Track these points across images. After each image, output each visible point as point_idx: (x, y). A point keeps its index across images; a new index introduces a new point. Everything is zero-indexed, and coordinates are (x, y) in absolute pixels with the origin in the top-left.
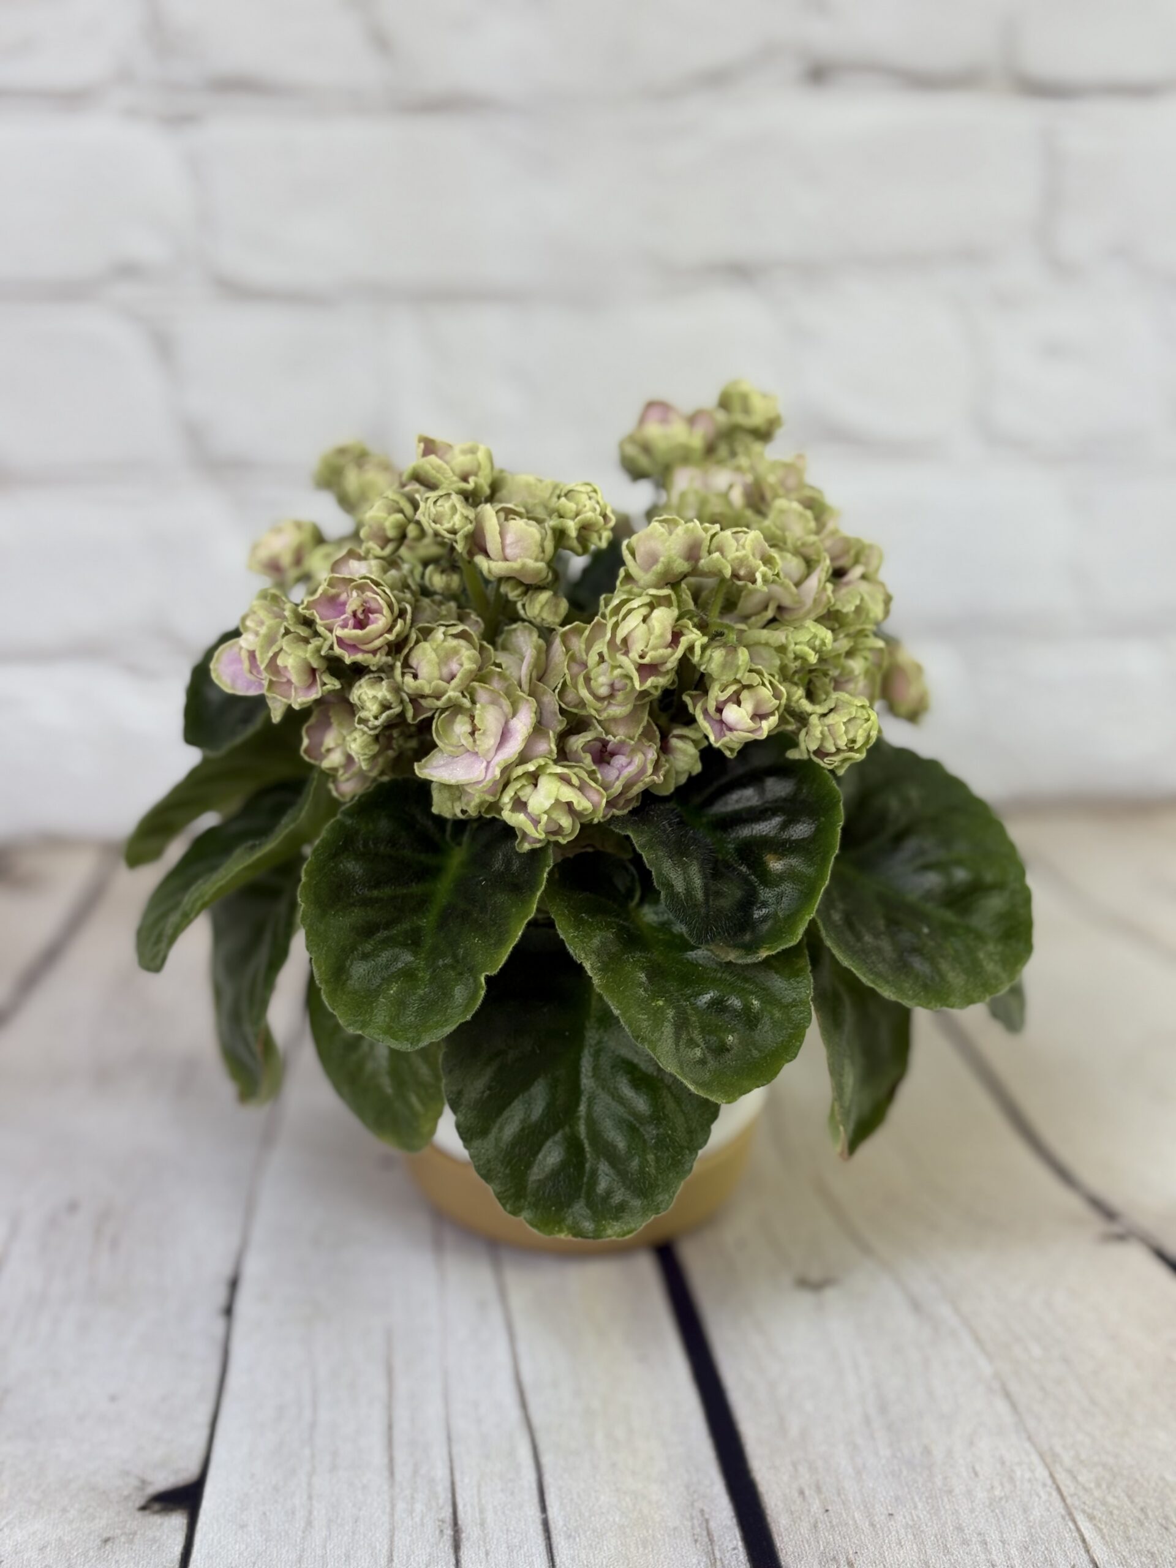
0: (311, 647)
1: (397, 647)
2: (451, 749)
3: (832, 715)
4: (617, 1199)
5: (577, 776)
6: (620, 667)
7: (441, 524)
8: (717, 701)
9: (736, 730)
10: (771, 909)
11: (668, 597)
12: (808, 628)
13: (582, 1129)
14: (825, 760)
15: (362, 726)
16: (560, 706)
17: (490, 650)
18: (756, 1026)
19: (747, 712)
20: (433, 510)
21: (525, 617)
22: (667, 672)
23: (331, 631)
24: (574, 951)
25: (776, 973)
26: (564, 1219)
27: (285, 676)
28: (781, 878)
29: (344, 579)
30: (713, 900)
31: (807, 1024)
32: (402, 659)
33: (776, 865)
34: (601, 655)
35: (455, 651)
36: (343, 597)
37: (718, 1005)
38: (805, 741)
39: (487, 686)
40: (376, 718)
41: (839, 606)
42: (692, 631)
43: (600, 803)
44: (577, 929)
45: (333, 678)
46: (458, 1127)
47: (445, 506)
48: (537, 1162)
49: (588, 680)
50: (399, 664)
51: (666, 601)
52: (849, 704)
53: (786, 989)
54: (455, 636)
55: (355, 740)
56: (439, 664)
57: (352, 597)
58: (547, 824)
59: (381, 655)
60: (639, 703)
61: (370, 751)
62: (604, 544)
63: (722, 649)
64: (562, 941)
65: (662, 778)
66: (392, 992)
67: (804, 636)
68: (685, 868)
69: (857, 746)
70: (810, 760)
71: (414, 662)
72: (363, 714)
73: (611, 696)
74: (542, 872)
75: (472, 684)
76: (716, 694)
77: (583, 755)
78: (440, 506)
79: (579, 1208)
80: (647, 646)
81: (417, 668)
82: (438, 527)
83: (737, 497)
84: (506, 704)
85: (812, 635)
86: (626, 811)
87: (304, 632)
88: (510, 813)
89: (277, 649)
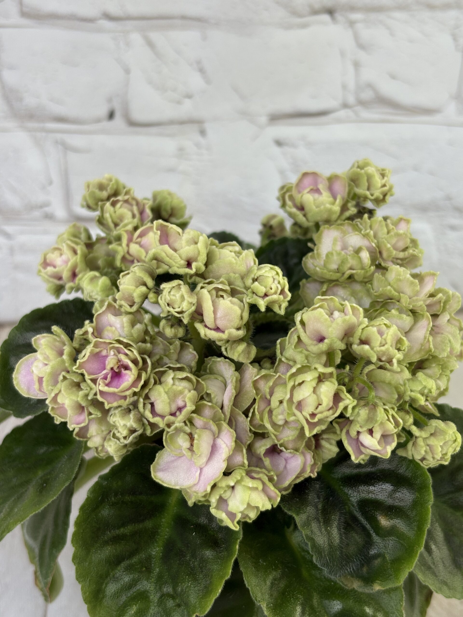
0: (81, 393)
2: (176, 453)
3: (432, 439)
7: (173, 308)
8: (356, 431)
9: (368, 449)
10: (381, 551)
11: (331, 374)
14: (424, 462)
15: (115, 440)
16: (250, 429)
19: (377, 439)
21: (226, 356)
23: (94, 381)
28: (388, 532)
29: (105, 342)
32: (144, 395)
33: (386, 523)
34: (281, 402)
35: (181, 391)
36: (104, 353)
38: (411, 450)
39: (202, 416)
40: (125, 437)
41: (437, 354)
42: (346, 395)
43: (276, 499)
45: (96, 411)
49: (270, 412)
50: (141, 400)
51: (330, 377)
54: (179, 379)
55: (111, 446)
56: (170, 404)
57: (110, 357)
59: (130, 397)
62: (282, 312)
64: (248, 590)
65: (316, 474)
69: (446, 457)
71: (151, 396)
72: (116, 432)
73: (285, 426)
74: (235, 543)
75: (191, 415)
76: (357, 428)
77: (264, 458)
78: (173, 295)
80: (316, 410)
81: (154, 403)
82: (171, 309)
83: (365, 256)
84: (214, 428)
88: (215, 508)
89: (57, 392)
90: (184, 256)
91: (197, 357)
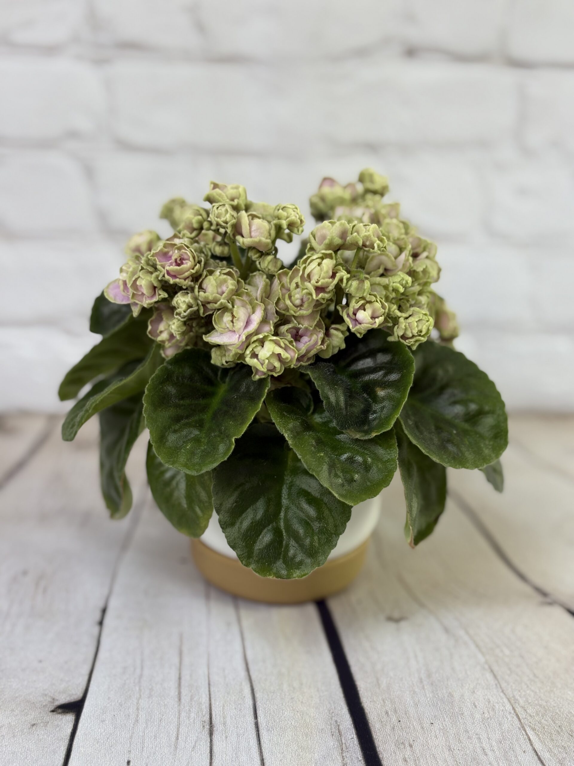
0: (154, 276)
1: (196, 278)
2: (222, 329)
3: (410, 318)
4: (298, 559)
5: (284, 343)
6: (307, 289)
8: (354, 309)
9: (363, 323)
10: (378, 414)
11: (331, 254)
12: (400, 275)
13: (282, 524)
14: (407, 341)
15: (178, 316)
16: (276, 309)
17: (242, 283)
18: (369, 470)
19: (369, 315)
20: (216, 212)
21: (260, 269)
22: (329, 292)
23: (164, 268)
24: (280, 428)
25: (380, 446)
26: (271, 569)
27: (140, 291)
28: (383, 399)
29: (171, 245)
30: (349, 408)
31: (394, 470)
32: (198, 284)
33: (381, 393)
34: (297, 284)
35: (225, 281)
36: (171, 253)
37: (351, 460)
38: (397, 331)
39: (240, 298)
40: (185, 312)
41: (415, 268)
42: (342, 271)
43: (295, 356)
44: (281, 418)
45: (164, 292)
46: (220, 521)
47: (222, 210)
48: (259, 539)
49: (290, 297)
50: (197, 286)
51: (329, 256)
52: (418, 312)
53: (385, 454)
54: (225, 274)
55: (174, 324)
56: (217, 287)
57: (175, 253)
58: (267, 365)
59: (189, 281)
60: (315, 310)
61: (181, 329)
63: (357, 280)
64: (274, 423)
65: (326, 347)
66: (188, 447)
67: (397, 279)
68: (336, 391)
69: (422, 334)
70: (399, 341)
71: (204, 286)
72: (178, 311)
73: (301, 305)
74: (265, 389)
75: (233, 297)
76: (354, 305)
77: (287, 334)
78: (220, 210)
79: (280, 564)
80: (320, 278)
81: (206, 289)
82: (219, 220)
84: (249, 307)
85: (401, 278)
86: (307, 364)
87: (150, 269)
88: (250, 359)
89: (137, 277)
90: (229, 196)
91: (239, 273)
